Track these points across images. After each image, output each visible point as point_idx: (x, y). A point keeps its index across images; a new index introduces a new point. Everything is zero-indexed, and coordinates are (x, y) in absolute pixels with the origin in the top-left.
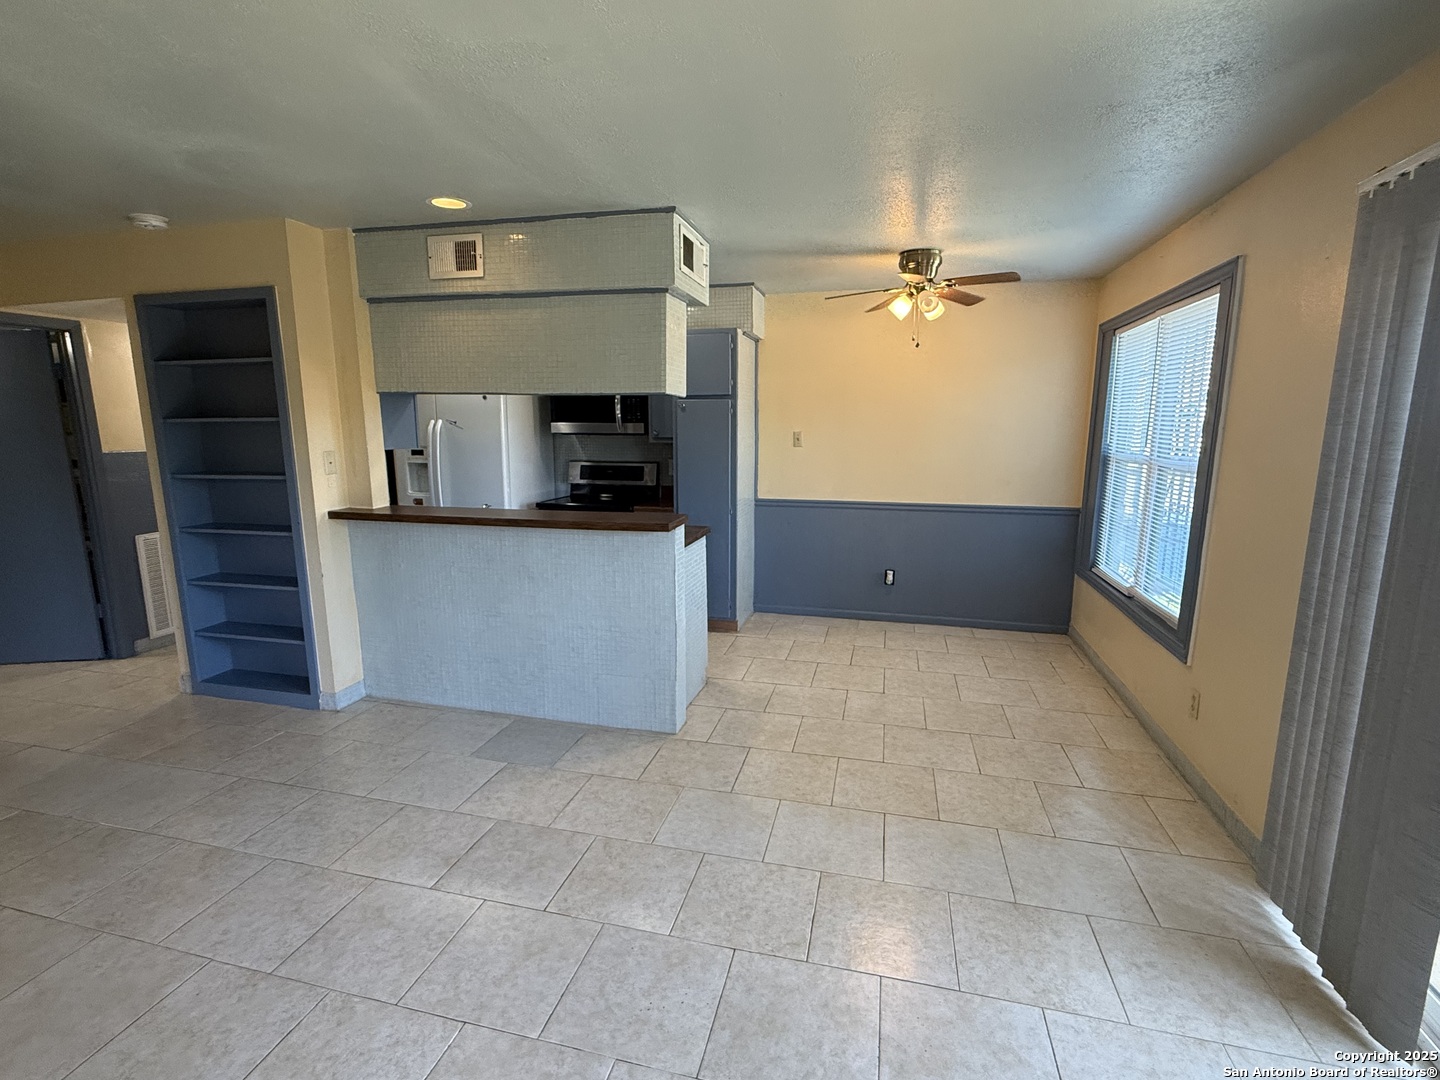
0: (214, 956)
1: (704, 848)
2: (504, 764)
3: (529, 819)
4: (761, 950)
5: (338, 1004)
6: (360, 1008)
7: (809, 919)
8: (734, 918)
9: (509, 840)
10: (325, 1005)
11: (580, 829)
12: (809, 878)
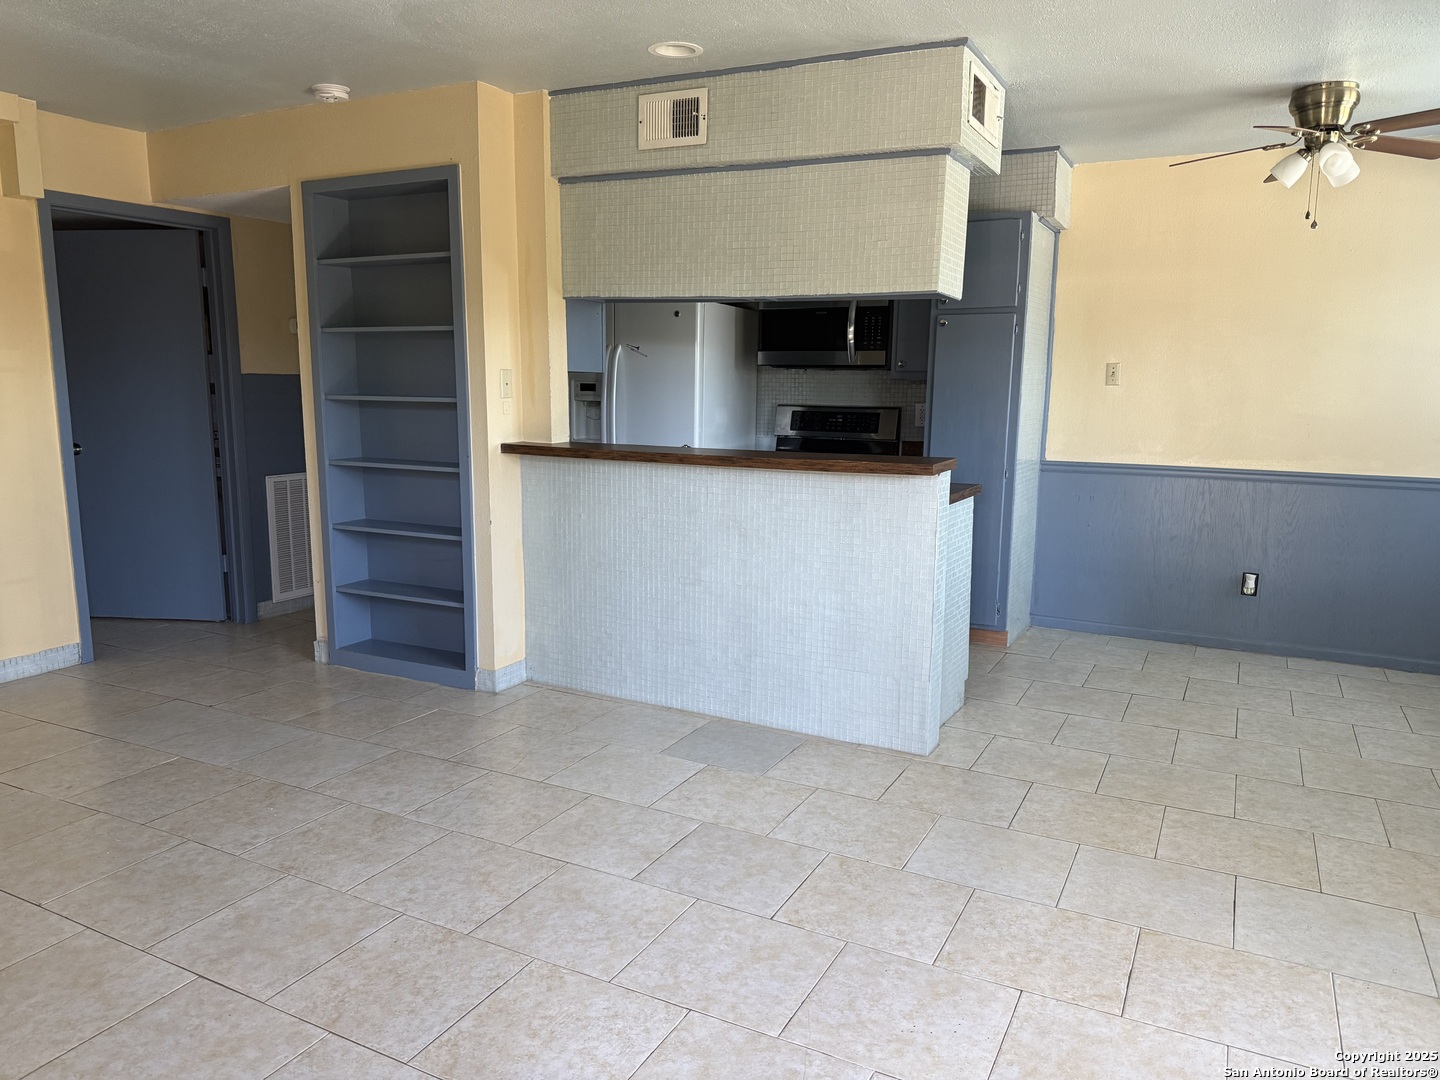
0: (406, 910)
1: (975, 883)
2: (702, 766)
3: (741, 825)
4: (1057, 996)
5: (545, 971)
6: (570, 978)
7: (1125, 975)
8: (1019, 959)
9: (721, 843)
10: (532, 971)
11: (806, 843)
12: (1123, 931)
